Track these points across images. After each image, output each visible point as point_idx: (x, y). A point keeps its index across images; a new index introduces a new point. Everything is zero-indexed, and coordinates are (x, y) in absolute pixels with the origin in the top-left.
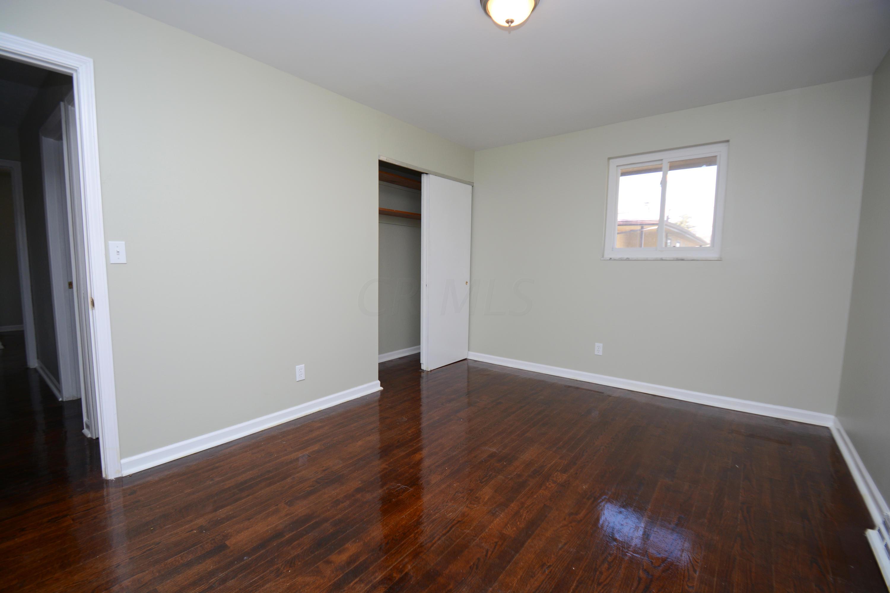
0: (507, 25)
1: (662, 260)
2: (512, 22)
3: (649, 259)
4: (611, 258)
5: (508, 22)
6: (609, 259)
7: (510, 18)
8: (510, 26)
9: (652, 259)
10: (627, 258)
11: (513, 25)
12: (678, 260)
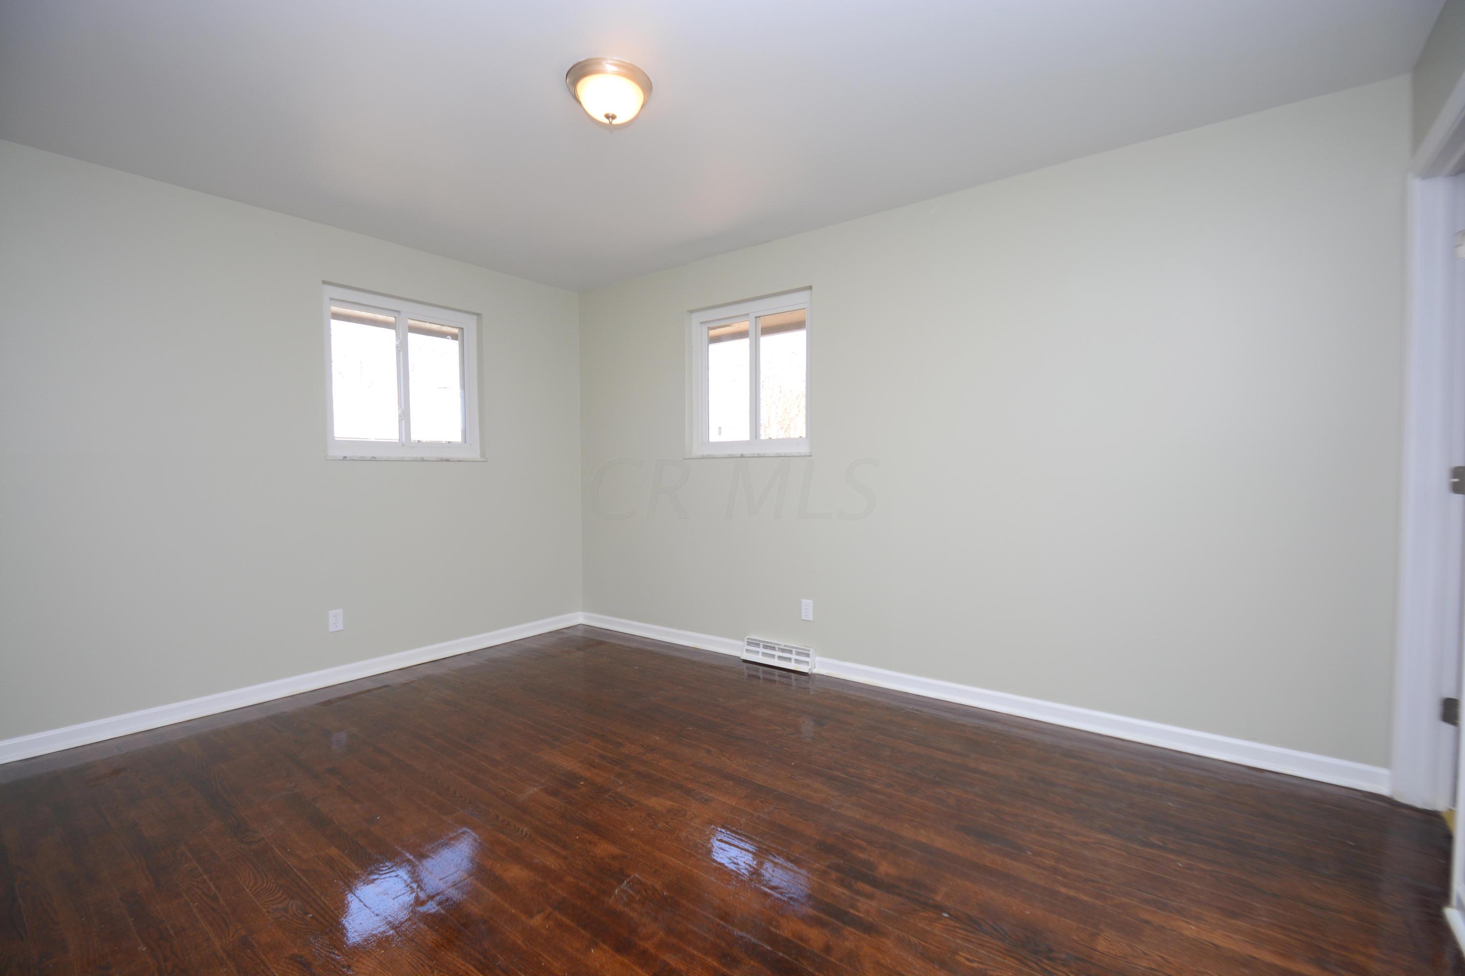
0: (606, 121)
1: (423, 460)
2: (614, 117)
3: (406, 460)
4: (345, 457)
5: (607, 116)
6: (342, 458)
7: (611, 112)
8: (611, 123)
9: (411, 460)
10: (373, 457)
11: (615, 122)
12: (442, 460)
